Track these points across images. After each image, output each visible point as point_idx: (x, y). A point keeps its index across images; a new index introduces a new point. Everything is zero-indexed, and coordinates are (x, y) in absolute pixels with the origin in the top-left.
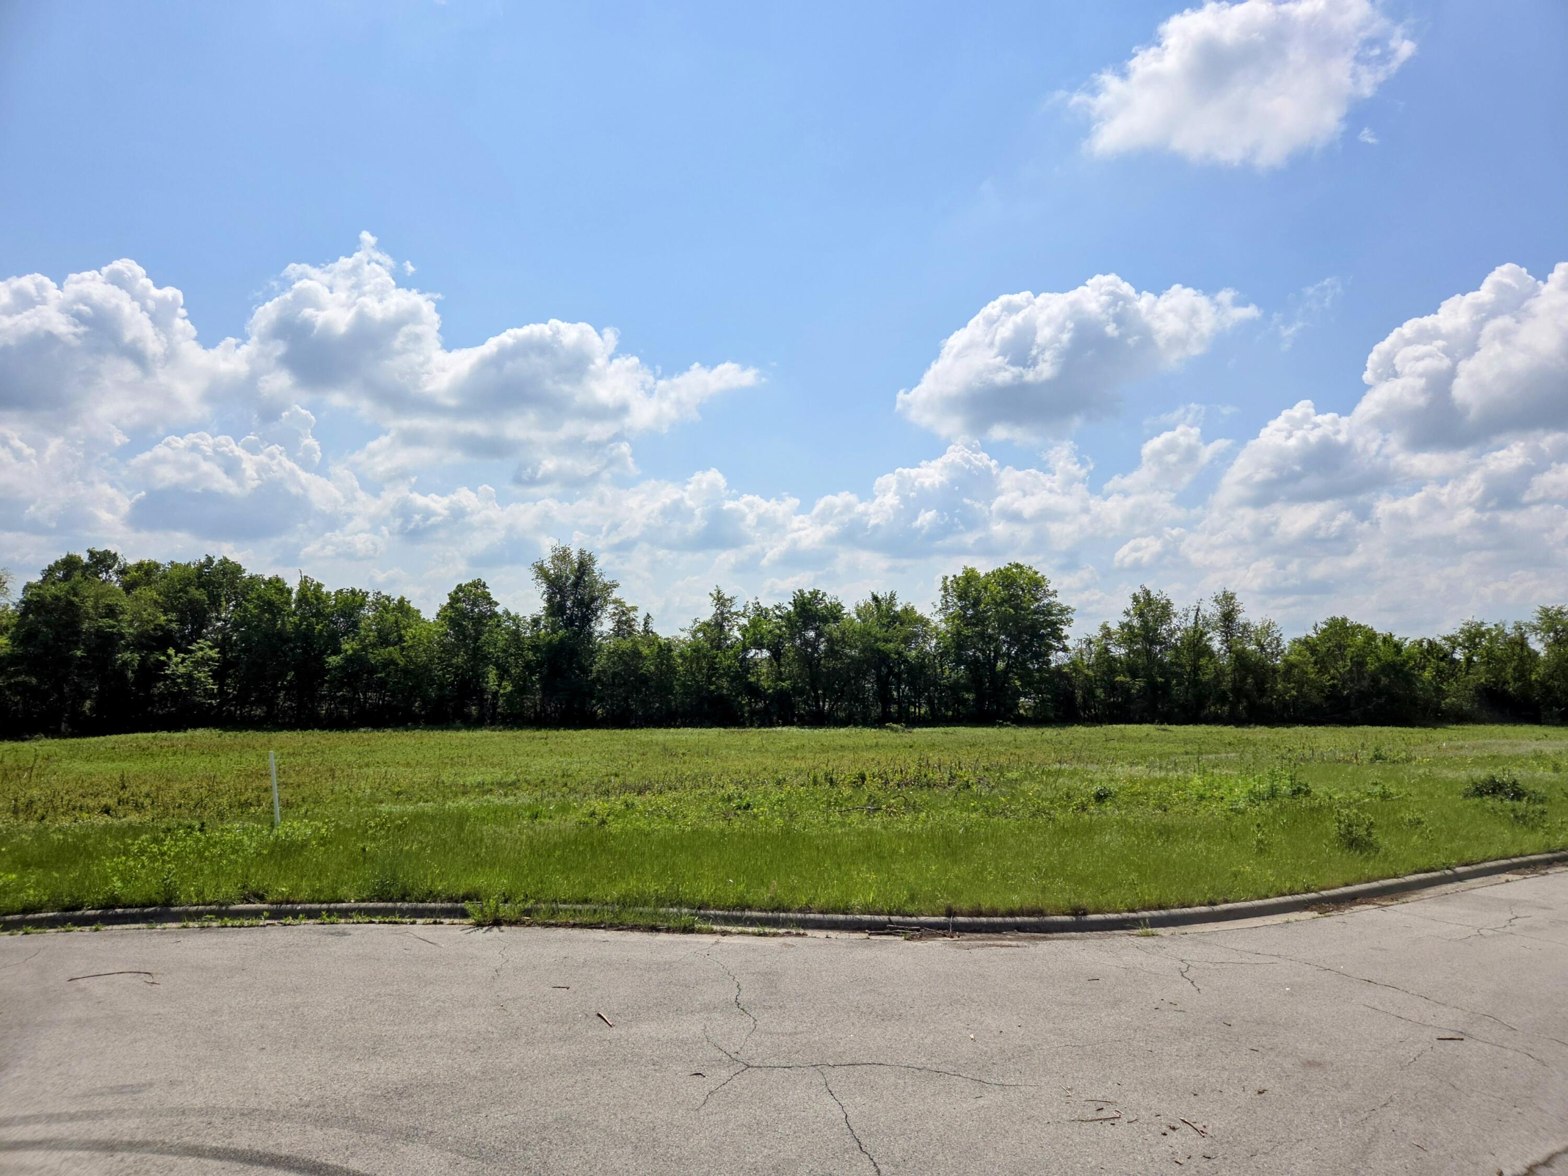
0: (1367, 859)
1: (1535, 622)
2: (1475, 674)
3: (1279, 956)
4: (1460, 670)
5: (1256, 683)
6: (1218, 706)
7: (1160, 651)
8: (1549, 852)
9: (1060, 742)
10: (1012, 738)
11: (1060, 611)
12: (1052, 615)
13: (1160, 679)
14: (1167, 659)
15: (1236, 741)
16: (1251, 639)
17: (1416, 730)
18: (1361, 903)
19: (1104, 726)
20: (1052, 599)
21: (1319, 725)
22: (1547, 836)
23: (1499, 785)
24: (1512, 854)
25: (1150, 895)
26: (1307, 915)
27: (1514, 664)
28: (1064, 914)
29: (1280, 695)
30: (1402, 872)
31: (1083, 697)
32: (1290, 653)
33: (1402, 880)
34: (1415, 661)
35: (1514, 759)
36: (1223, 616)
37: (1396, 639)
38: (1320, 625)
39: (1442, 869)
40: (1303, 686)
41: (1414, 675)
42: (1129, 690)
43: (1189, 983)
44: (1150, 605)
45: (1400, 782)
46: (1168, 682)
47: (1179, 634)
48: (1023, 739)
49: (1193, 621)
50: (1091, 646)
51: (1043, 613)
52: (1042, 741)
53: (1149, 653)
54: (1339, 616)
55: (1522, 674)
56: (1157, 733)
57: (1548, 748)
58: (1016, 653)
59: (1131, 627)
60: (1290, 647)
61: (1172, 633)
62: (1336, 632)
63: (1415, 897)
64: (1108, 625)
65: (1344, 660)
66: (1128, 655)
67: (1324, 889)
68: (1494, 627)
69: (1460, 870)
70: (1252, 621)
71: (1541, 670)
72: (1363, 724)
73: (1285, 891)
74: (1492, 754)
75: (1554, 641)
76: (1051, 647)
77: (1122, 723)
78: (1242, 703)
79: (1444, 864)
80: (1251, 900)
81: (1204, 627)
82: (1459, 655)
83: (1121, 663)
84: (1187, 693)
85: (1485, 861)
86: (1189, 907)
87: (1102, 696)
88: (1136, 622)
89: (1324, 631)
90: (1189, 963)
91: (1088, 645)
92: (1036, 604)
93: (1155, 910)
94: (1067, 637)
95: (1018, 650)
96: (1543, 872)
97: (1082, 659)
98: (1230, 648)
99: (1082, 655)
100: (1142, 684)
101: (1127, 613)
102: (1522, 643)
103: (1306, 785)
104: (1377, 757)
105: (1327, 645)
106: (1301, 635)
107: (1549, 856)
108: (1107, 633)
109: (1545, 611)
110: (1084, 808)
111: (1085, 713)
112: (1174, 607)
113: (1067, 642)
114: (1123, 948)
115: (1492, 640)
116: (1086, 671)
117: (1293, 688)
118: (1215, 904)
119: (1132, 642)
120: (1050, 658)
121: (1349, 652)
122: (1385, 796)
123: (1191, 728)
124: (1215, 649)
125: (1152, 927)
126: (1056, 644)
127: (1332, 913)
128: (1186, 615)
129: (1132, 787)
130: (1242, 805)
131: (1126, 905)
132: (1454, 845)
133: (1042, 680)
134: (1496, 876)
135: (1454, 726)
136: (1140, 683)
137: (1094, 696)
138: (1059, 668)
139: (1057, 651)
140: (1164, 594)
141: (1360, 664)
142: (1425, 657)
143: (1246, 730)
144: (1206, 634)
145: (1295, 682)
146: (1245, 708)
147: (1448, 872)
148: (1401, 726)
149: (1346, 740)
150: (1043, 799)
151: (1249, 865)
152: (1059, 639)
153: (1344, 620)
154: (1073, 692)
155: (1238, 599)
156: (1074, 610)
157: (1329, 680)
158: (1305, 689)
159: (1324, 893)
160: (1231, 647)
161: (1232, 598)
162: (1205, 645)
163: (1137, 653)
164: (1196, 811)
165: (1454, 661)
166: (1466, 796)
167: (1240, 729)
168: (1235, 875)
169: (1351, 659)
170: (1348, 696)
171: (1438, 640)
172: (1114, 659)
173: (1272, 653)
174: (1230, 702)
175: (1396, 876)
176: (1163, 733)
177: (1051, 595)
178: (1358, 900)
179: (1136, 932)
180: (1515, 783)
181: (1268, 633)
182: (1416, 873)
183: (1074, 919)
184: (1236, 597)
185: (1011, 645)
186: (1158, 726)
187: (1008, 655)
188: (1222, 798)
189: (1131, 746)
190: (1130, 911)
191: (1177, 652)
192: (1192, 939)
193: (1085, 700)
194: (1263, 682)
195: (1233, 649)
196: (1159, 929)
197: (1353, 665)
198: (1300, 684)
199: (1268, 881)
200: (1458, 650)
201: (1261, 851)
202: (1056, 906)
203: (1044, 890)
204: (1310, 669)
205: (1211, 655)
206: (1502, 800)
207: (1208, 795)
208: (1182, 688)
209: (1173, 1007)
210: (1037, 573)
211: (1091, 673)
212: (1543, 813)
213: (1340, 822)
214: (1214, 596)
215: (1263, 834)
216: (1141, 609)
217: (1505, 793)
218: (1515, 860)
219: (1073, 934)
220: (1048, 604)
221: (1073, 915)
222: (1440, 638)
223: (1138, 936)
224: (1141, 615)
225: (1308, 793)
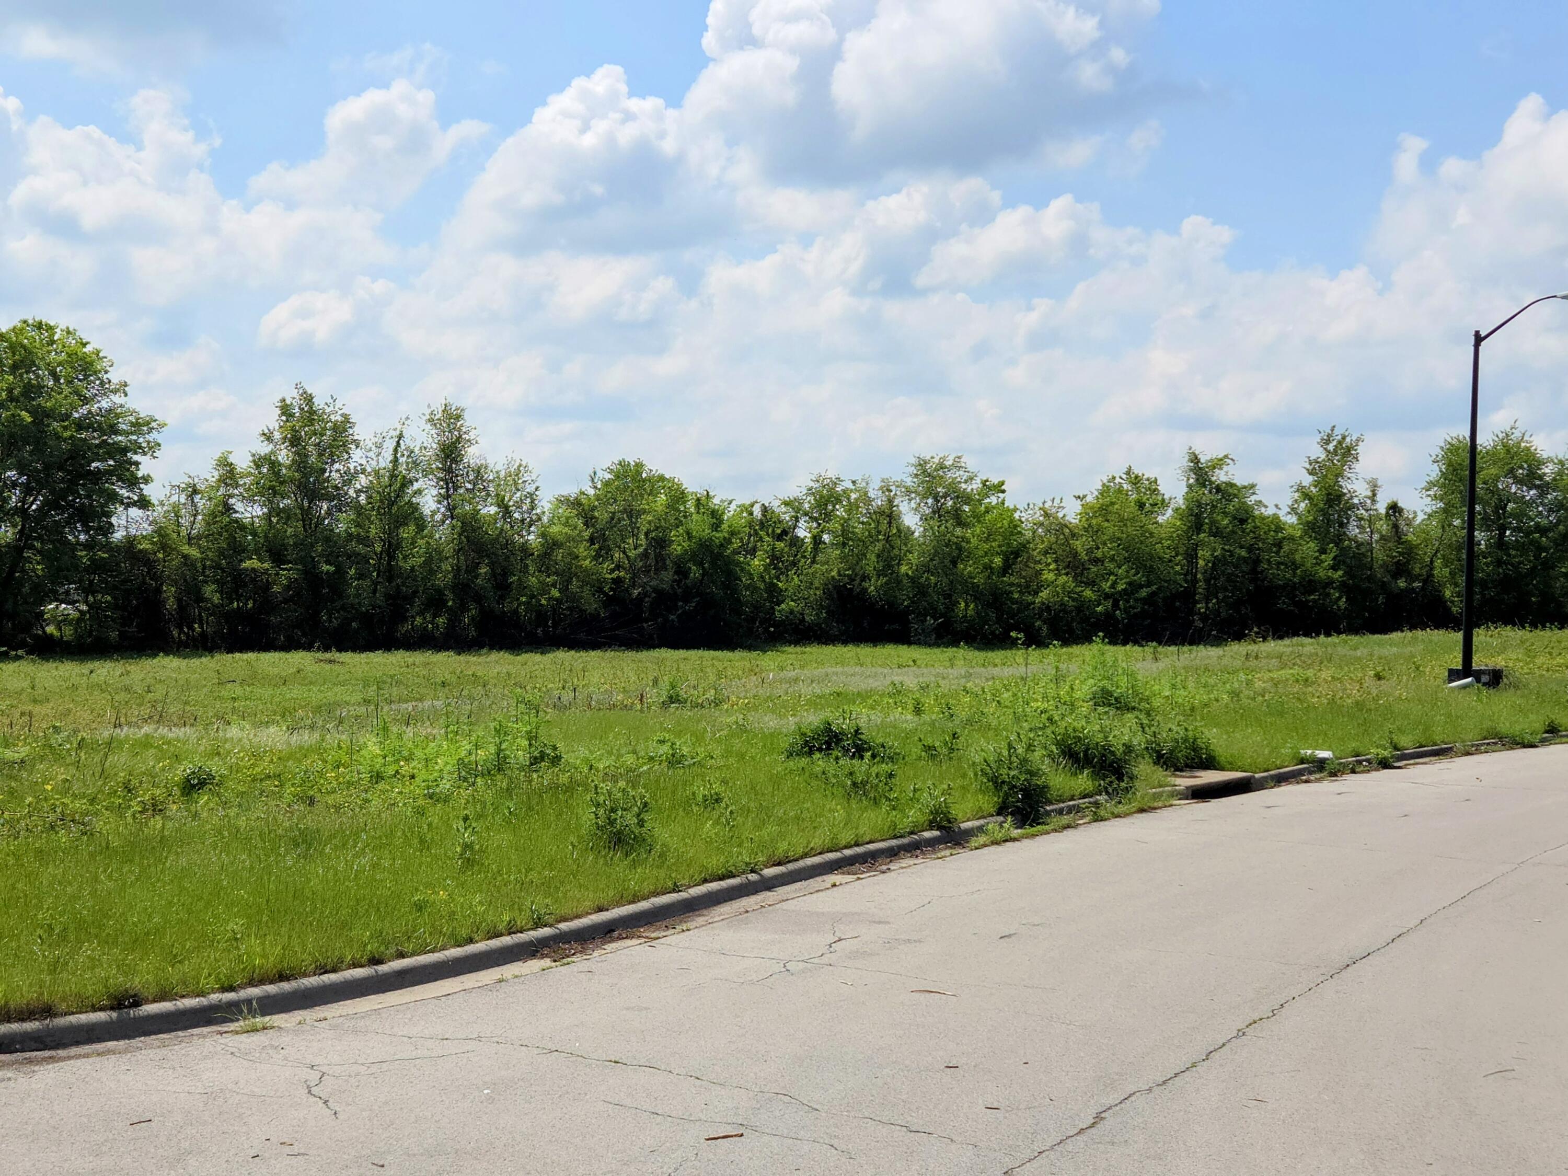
0: (634, 865)
1: (909, 482)
2: (823, 564)
3: (479, 1039)
4: (805, 557)
5: (494, 574)
6: (428, 617)
7: (329, 513)
8: (895, 837)
9: (127, 689)
10: (26, 684)
11: (132, 425)
12: (117, 432)
13: (326, 568)
14: (341, 527)
15: (454, 680)
16: (488, 495)
17: (738, 654)
18: (620, 938)
19: (218, 656)
20: (117, 399)
21: (593, 649)
22: (894, 813)
23: (836, 736)
24: (844, 843)
25: (264, 956)
26: (535, 965)
27: (879, 546)
28: (94, 1009)
29: (533, 596)
30: (686, 882)
31: (179, 600)
32: (551, 522)
33: (683, 895)
34: (741, 540)
35: (862, 696)
36: (443, 450)
37: (716, 501)
38: (600, 474)
39: (743, 873)
40: (569, 581)
41: (738, 564)
42: (268, 586)
43: (320, 1103)
44: (311, 422)
45: (699, 738)
46: (340, 572)
47: (363, 481)
48: (50, 684)
49: (391, 458)
50: (197, 498)
51: (100, 429)
52: (91, 687)
53: (306, 515)
54: (631, 460)
55: (889, 562)
56: (316, 668)
57: (910, 680)
58: (39, 509)
59: (274, 465)
60: (553, 511)
61: (349, 478)
62: (626, 487)
63: (700, 920)
64: (231, 459)
65: (635, 536)
66: (268, 517)
67: (564, 919)
68: (851, 486)
69: (769, 872)
70: (491, 462)
71: (914, 558)
72: (659, 646)
73: (501, 927)
74: (836, 689)
75: (934, 512)
76: (114, 497)
77: (253, 650)
78: (469, 610)
79: (747, 864)
80: (444, 948)
81: (409, 470)
82: (803, 532)
83: (254, 534)
84: (375, 592)
85: (805, 855)
86: (334, 970)
87: (216, 598)
88: (284, 456)
89: (607, 484)
90: (324, 1069)
91: (191, 497)
92: (84, 410)
93: (271, 983)
94: (147, 479)
95: (44, 504)
96: (884, 867)
97: (179, 525)
98: (451, 509)
99: (177, 516)
100: (294, 575)
101: (268, 437)
102: (889, 515)
103: (555, 748)
104: (673, 699)
105: (610, 509)
106: (571, 491)
107: (894, 842)
108: (229, 474)
109: (922, 464)
110: (156, 808)
111: (181, 631)
112: (356, 430)
113: (147, 490)
114: (205, 1057)
115: (852, 508)
116: (186, 549)
117: (554, 585)
118: (379, 962)
119: (275, 493)
120: (114, 520)
121: (644, 523)
122: (675, 761)
123: (377, 657)
124: (427, 511)
125: (264, 1014)
126: (124, 492)
127: (573, 959)
128: (379, 446)
129: (254, 766)
130: (445, 785)
131: (218, 980)
132: (764, 832)
133: (97, 566)
134: (819, 879)
135: (791, 649)
136: (287, 574)
137: (200, 598)
138: (130, 541)
139: (128, 506)
140: (338, 404)
141: (660, 543)
142: (756, 533)
143: (473, 659)
144: (411, 482)
145: (556, 573)
146: (473, 619)
147: (753, 877)
148: (715, 649)
149: (631, 674)
150: (75, 796)
151: (445, 889)
152: (133, 482)
153: (639, 465)
154: (158, 590)
155: (468, 421)
156: (162, 426)
157: (612, 571)
158: (574, 585)
159: (564, 926)
160: (455, 508)
161: (458, 417)
162: (410, 503)
163: (286, 515)
164: (367, 801)
165: (796, 542)
166: (790, 755)
167: (462, 658)
168: (420, 907)
169: (646, 534)
170: (640, 599)
171: (776, 506)
172: (242, 527)
173: (523, 521)
174: (450, 608)
175: (676, 889)
176: (328, 667)
177: (115, 392)
178: (616, 934)
179: (233, 1026)
180: (857, 732)
181: (516, 483)
182: (705, 881)
183: (114, 1015)
184: (466, 415)
185: (28, 490)
186: (319, 655)
187: (22, 511)
188: (413, 777)
189: (267, 692)
190: (224, 989)
191: (359, 514)
192: (333, 1028)
193: (182, 608)
194: (506, 573)
195: (458, 511)
196: (275, 1017)
197: (649, 545)
198: (566, 576)
199: (475, 913)
200: (802, 523)
201: (469, 863)
202: (78, 995)
203: (54, 968)
204: (582, 550)
205: (421, 523)
206: (837, 758)
207: (391, 770)
208: (368, 582)
209: (288, 1150)
210: (84, 345)
211: (194, 552)
212: (891, 776)
213: (598, 805)
214: (428, 412)
215: (474, 832)
216: (293, 429)
217: (843, 748)
218: (848, 852)
219: (111, 1044)
220: (110, 411)
221: (112, 1008)
222: (777, 503)
223: (237, 1033)
224: (295, 441)
225: (556, 760)
